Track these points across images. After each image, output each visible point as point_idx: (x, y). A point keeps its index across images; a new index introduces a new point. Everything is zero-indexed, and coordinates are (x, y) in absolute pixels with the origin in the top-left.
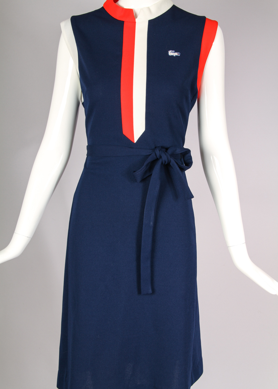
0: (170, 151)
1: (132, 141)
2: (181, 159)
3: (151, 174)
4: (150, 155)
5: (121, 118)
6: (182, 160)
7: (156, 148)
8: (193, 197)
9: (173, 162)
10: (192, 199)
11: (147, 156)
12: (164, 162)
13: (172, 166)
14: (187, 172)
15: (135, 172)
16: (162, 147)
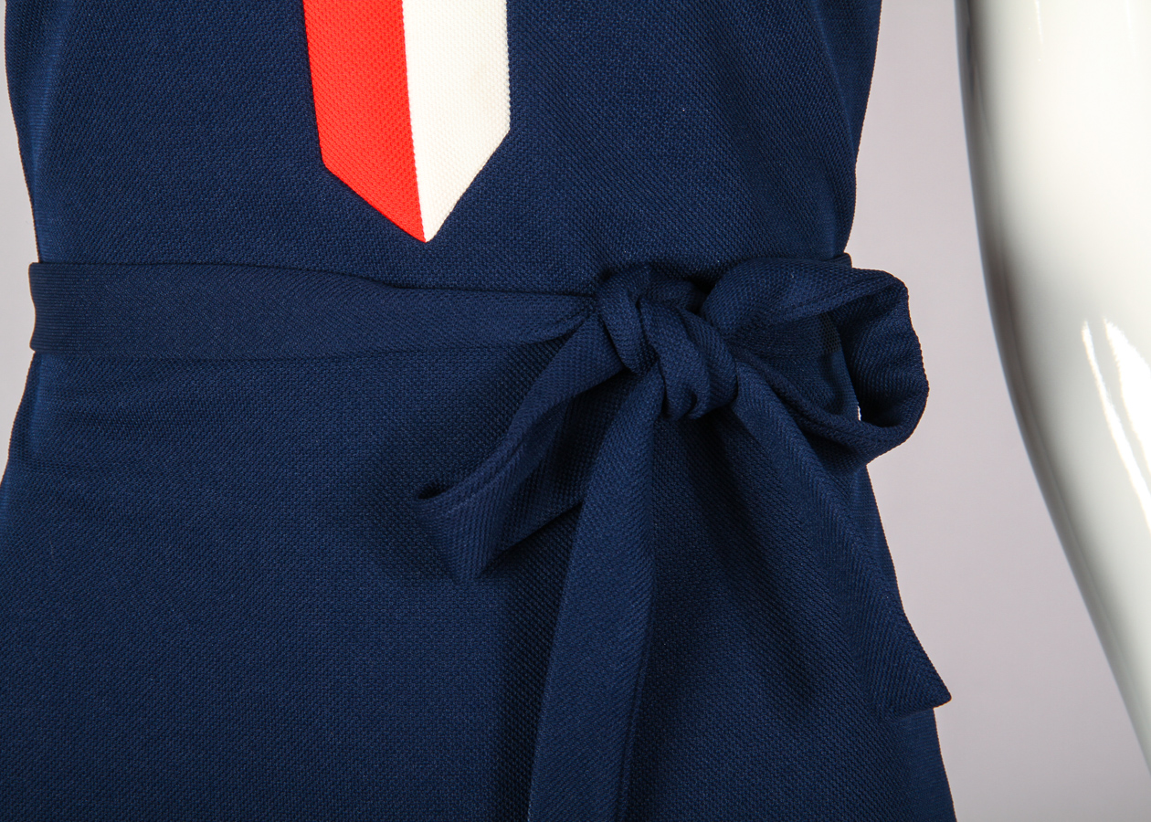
0: (727, 304)
1: (402, 220)
2: (825, 360)
3: (578, 507)
4: (561, 340)
5: (304, 34)
6: (838, 359)
7: (606, 276)
8: (944, 696)
9: (756, 398)
10: (935, 709)
11: (536, 356)
12: (676, 404)
13: (750, 426)
14: (883, 471)
15: (436, 501)
16: (663, 271)
